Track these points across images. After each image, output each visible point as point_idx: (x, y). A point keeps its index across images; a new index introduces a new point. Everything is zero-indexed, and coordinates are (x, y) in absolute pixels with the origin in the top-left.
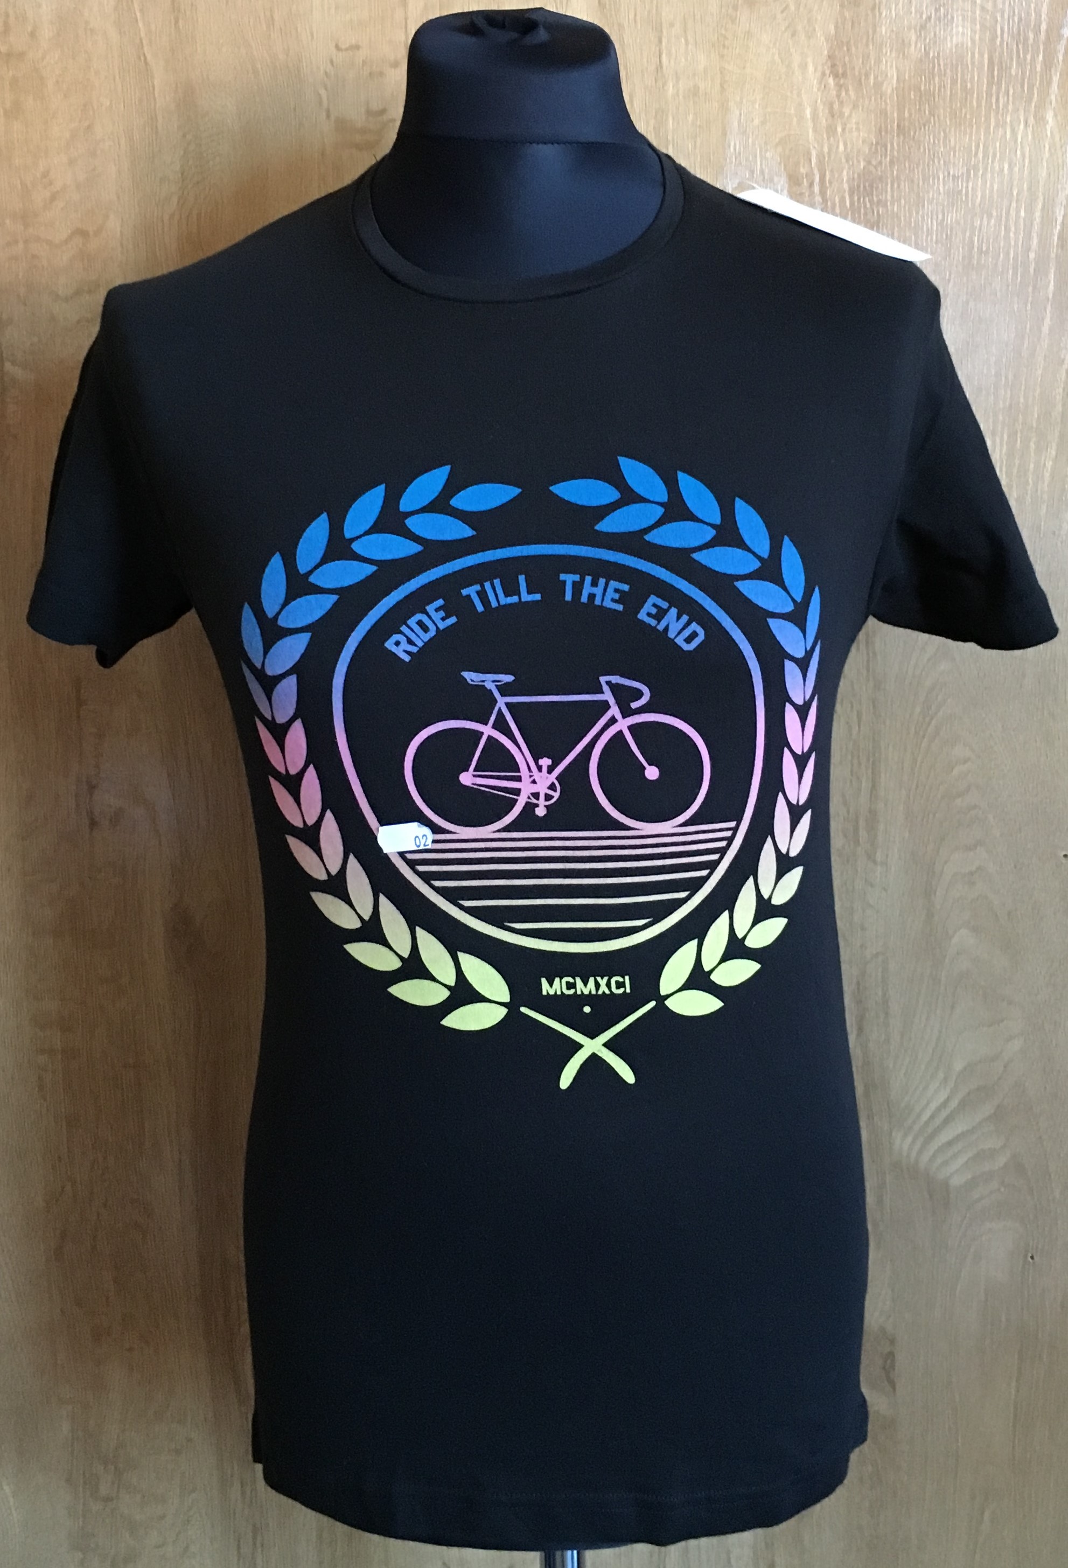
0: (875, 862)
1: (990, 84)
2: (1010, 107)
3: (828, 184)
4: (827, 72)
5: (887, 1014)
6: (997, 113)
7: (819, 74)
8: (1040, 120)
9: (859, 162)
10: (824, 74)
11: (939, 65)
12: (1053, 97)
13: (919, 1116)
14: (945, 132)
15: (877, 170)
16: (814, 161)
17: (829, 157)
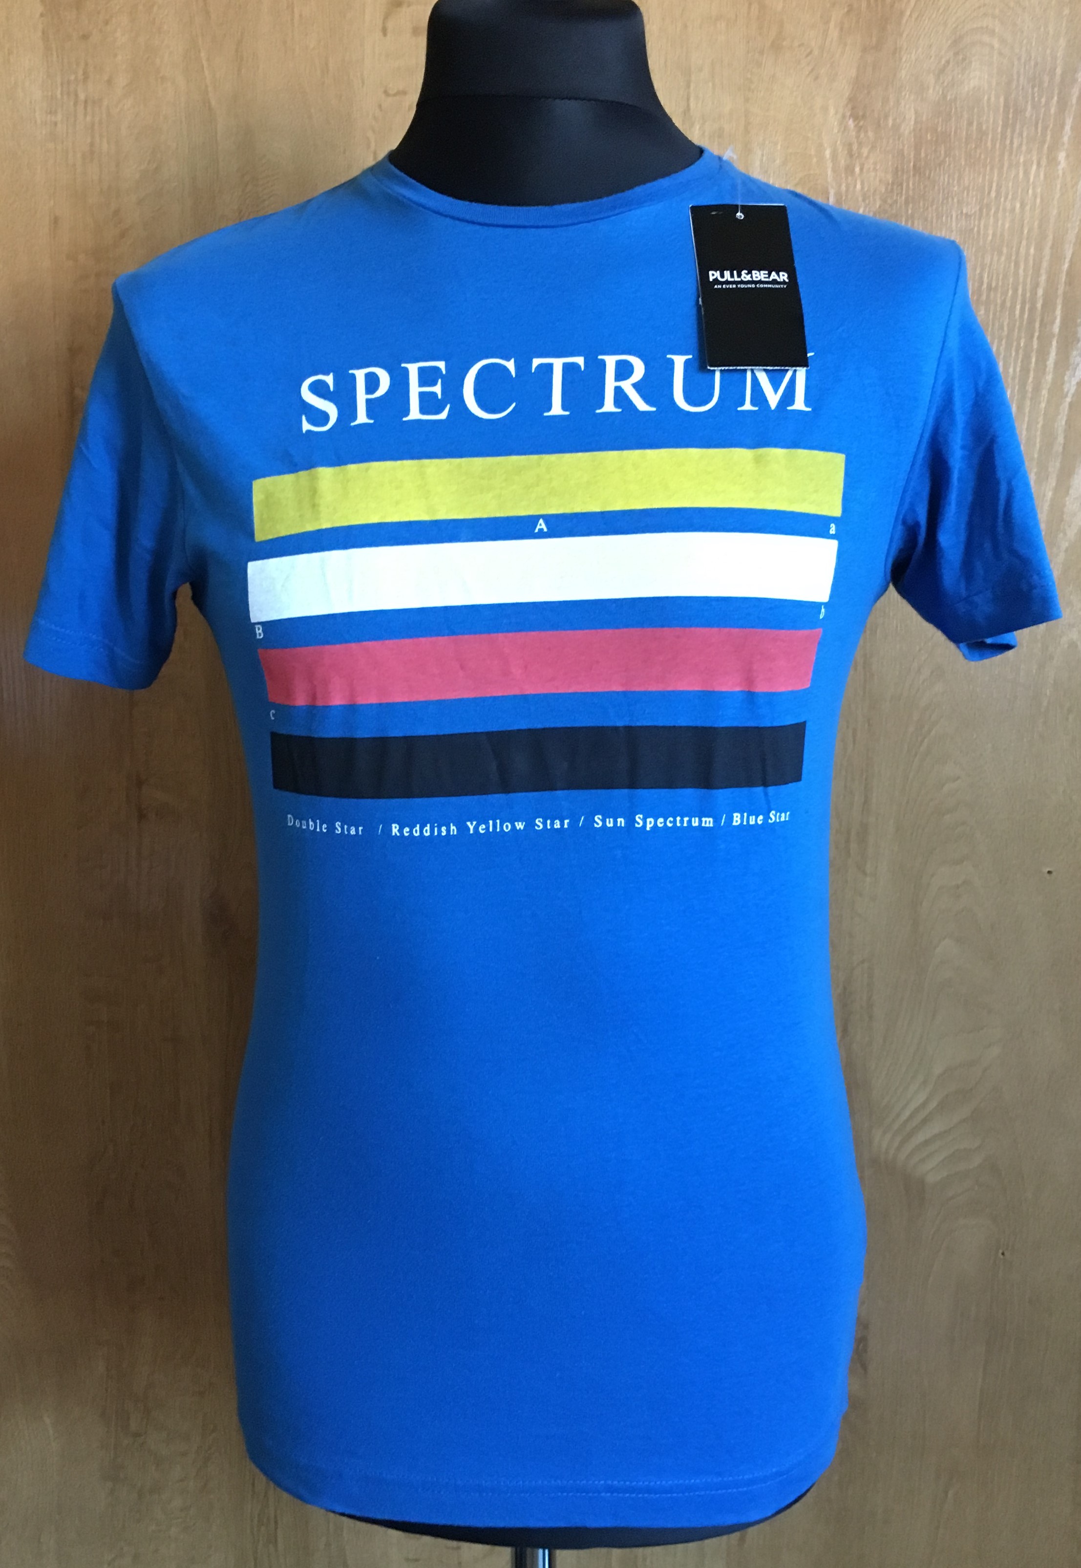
0: (864, 873)
1: (1005, 126)
2: (1024, 148)
4: (848, 114)
5: (871, 1017)
6: (1011, 154)
7: (839, 116)
8: (1052, 161)
9: (875, 200)
10: (844, 117)
11: (956, 108)
12: (1066, 139)
13: (898, 1115)
14: (958, 172)
17: (846, 196)
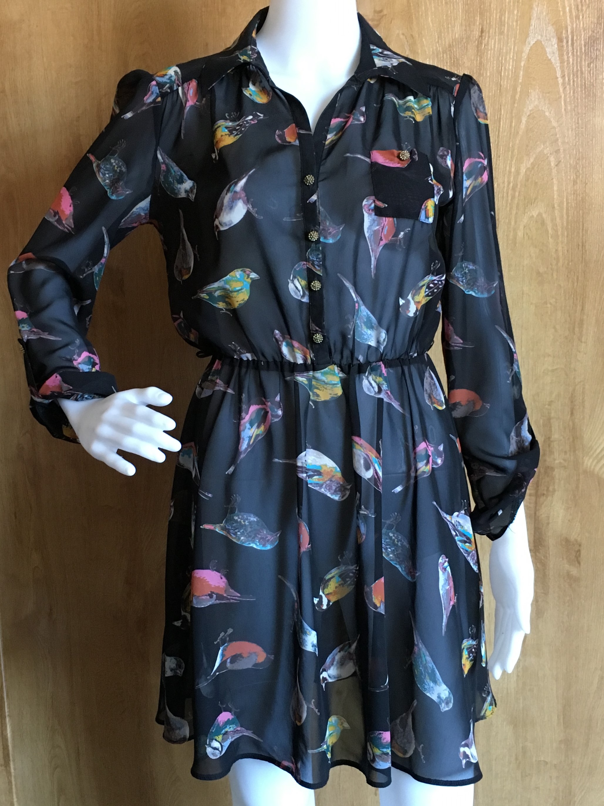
0: (581, 342)
3: (575, 42)
5: (584, 407)
9: (589, 31)
13: (596, 450)
15: (597, 35)
16: (569, 31)
17: (576, 29)
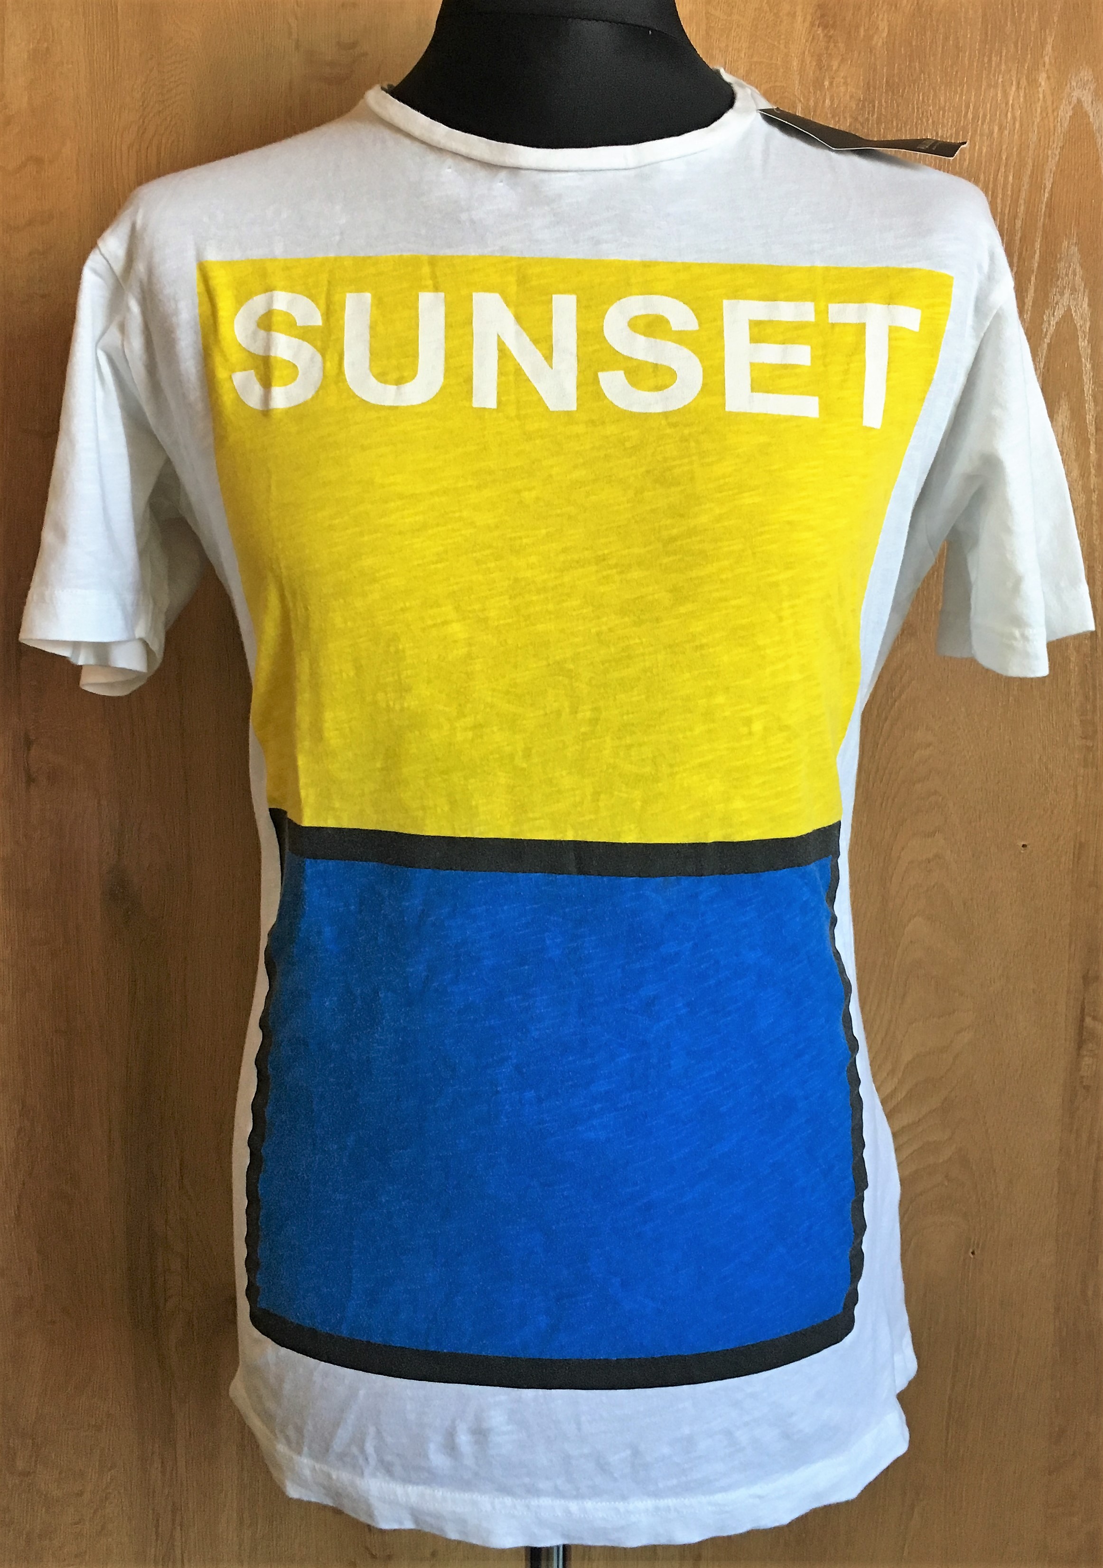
1: (983, 42)
2: (1003, 67)
4: (817, 22)
6: (989, 73)
7: (807, 24)
8: (1033, 83)
10: (812, 24)
11: (932, 20)
12: (1045, 59)
14: (935, 92)
